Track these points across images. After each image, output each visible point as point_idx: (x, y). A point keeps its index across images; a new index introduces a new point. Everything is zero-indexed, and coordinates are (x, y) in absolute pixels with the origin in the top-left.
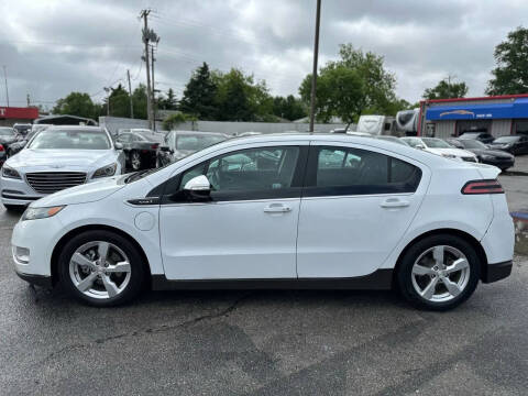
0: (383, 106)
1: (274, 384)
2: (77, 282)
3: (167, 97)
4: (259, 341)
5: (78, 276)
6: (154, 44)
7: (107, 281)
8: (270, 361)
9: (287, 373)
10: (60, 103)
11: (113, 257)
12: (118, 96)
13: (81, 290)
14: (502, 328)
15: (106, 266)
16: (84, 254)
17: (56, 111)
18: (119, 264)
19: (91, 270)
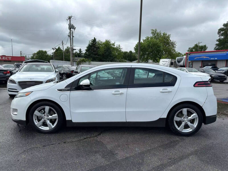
0: (170, 55)
1: (114, 162)
2: (36, 123)
3: (79, 52)
4: (109, 147)
5: (37, 120)
6: (73, 30)
7: (48, 122)
8: (113, 154)
9: (120, 159)
10: (34, 54)
11: (51, 112)
12: (58, 52)
13: (38, 126)
14: (212, 143)
15: (48, 116)
16: (39, 111)
17: (32, 58)
18: (53, 115)
19: (42, 118)
